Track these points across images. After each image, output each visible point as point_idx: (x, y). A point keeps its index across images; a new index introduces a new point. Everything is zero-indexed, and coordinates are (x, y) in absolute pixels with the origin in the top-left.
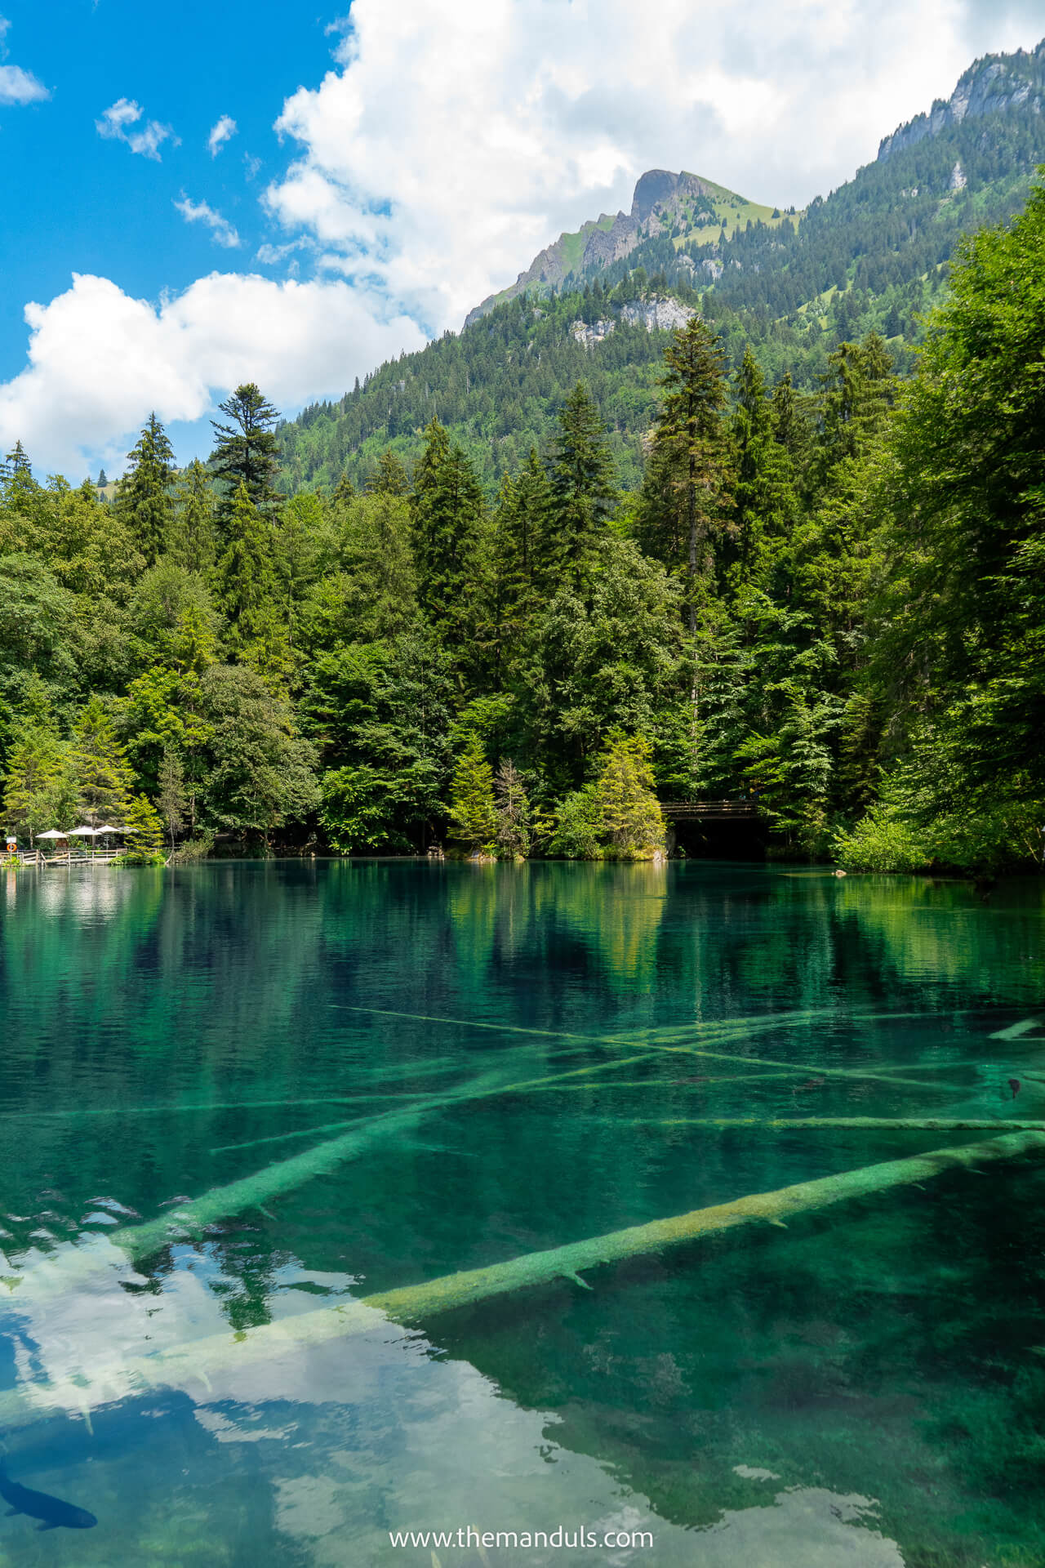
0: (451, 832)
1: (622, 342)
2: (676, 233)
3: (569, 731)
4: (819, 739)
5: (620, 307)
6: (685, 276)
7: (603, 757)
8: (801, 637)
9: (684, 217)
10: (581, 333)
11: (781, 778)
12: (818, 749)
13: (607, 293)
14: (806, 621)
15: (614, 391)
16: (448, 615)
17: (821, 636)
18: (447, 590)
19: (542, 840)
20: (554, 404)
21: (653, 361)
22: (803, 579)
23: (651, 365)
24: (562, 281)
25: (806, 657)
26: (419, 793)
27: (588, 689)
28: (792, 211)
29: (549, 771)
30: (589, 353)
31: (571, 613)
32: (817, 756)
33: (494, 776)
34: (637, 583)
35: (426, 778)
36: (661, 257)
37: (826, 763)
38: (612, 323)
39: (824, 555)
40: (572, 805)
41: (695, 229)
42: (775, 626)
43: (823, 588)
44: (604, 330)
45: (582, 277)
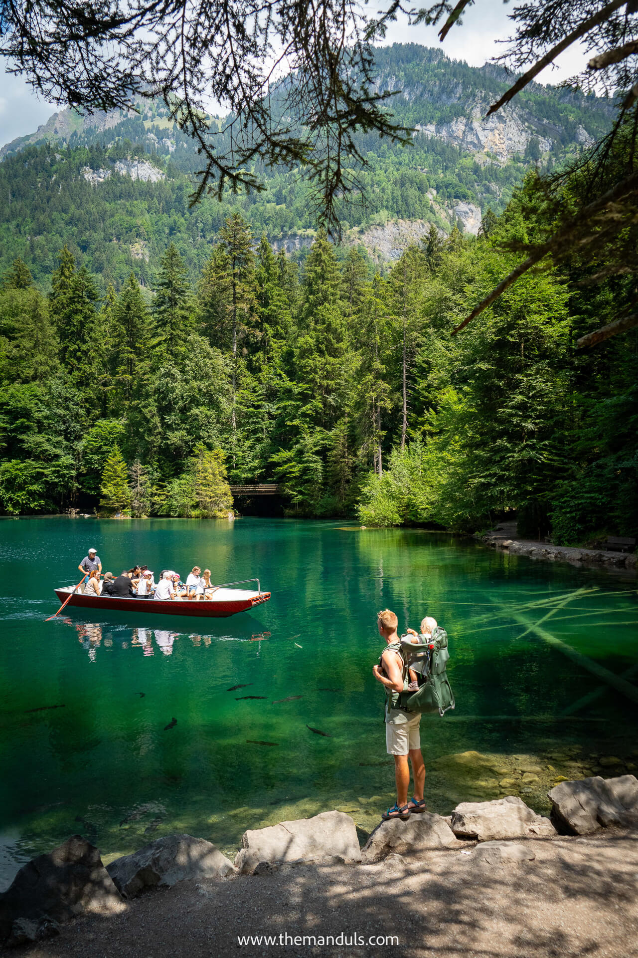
0: (102, 502)
1: (116, 184)
2: (146, 118)
3: (172, 444)
4: (317, 453)
5: (114, 161)
6: (152, 147)
7: (194, 460)
8: (305, 398)
9: (151, 109)
10: (88, 175)
11: (297, 474)
12: (316, 458)
13: (106, 152)
14: (306, 389)
15: (112, 216)
16: (79, 369)
17: (314, 398)
18: (79, 354)
19: (157, 507)
20: (71, 219)
21: (136, 199)
22: (305, 367)
23: (135, 202)
24: (69, 135)
25: (307, 408)
26: (64, 476)
27: (183, 422)
28: (217, 117)
29: (160, 467)
30: (94, 189)
31: (173, 377)
32: (316, 462)
33: (128, 469)
34: (211, 362)
35: (69, 467)
36: (136, 132)
37: (319, 466)
38: (110, 172)
39: (316, 355)
40: (175, 486)
41: (158, 118)
42: (289, 391)
43: (316, 373)
44: (103, 176)
45: (83, 135)
